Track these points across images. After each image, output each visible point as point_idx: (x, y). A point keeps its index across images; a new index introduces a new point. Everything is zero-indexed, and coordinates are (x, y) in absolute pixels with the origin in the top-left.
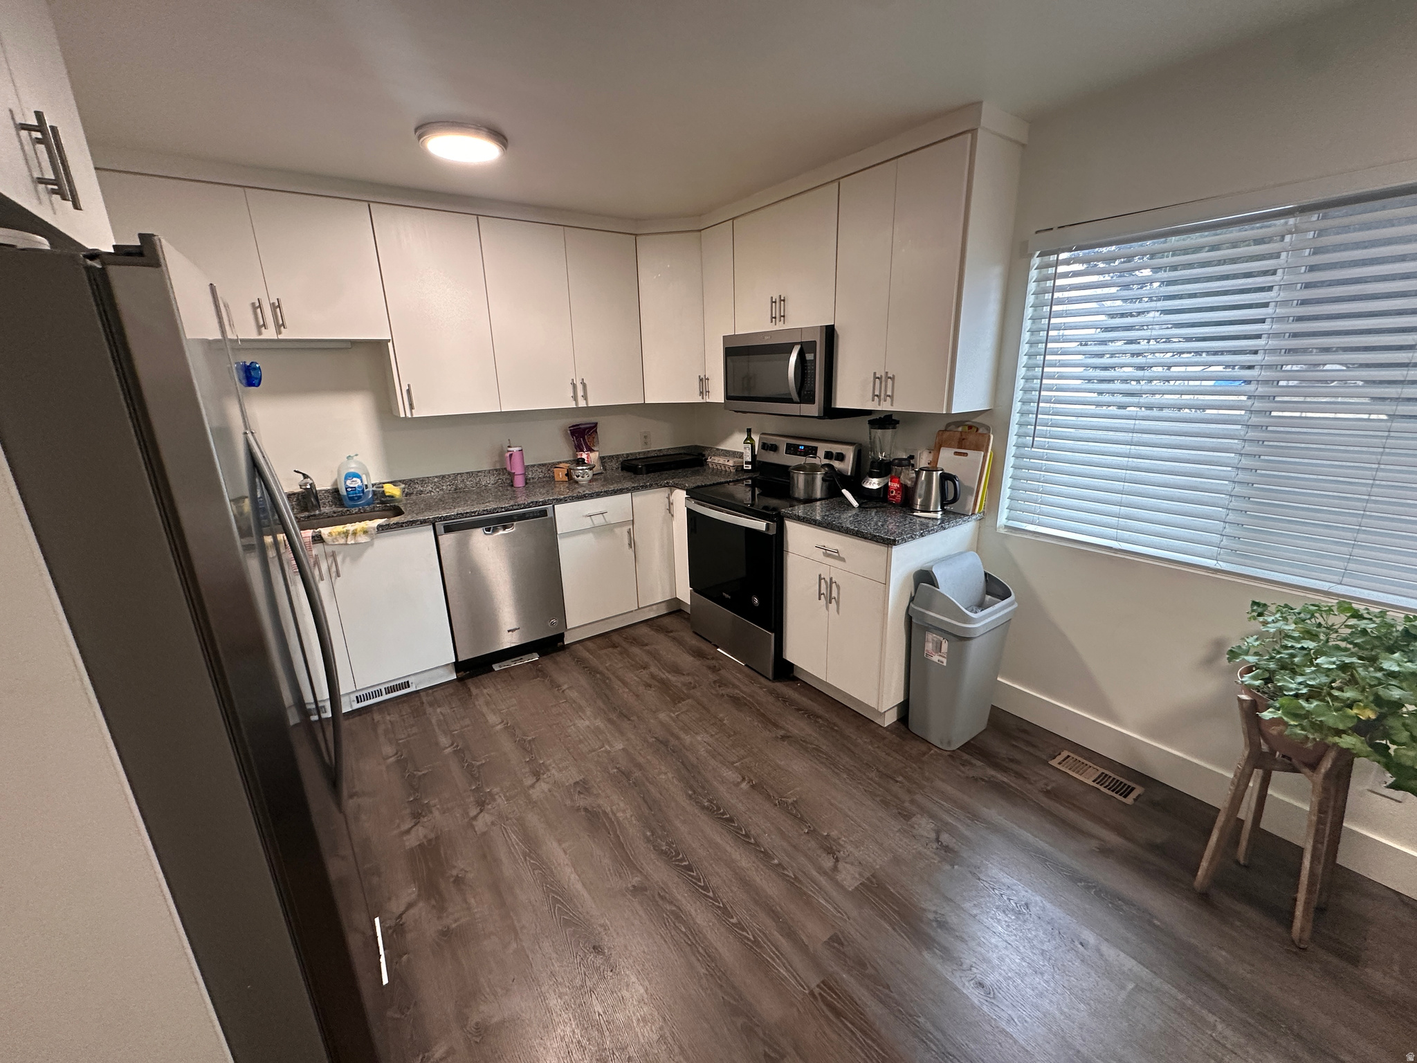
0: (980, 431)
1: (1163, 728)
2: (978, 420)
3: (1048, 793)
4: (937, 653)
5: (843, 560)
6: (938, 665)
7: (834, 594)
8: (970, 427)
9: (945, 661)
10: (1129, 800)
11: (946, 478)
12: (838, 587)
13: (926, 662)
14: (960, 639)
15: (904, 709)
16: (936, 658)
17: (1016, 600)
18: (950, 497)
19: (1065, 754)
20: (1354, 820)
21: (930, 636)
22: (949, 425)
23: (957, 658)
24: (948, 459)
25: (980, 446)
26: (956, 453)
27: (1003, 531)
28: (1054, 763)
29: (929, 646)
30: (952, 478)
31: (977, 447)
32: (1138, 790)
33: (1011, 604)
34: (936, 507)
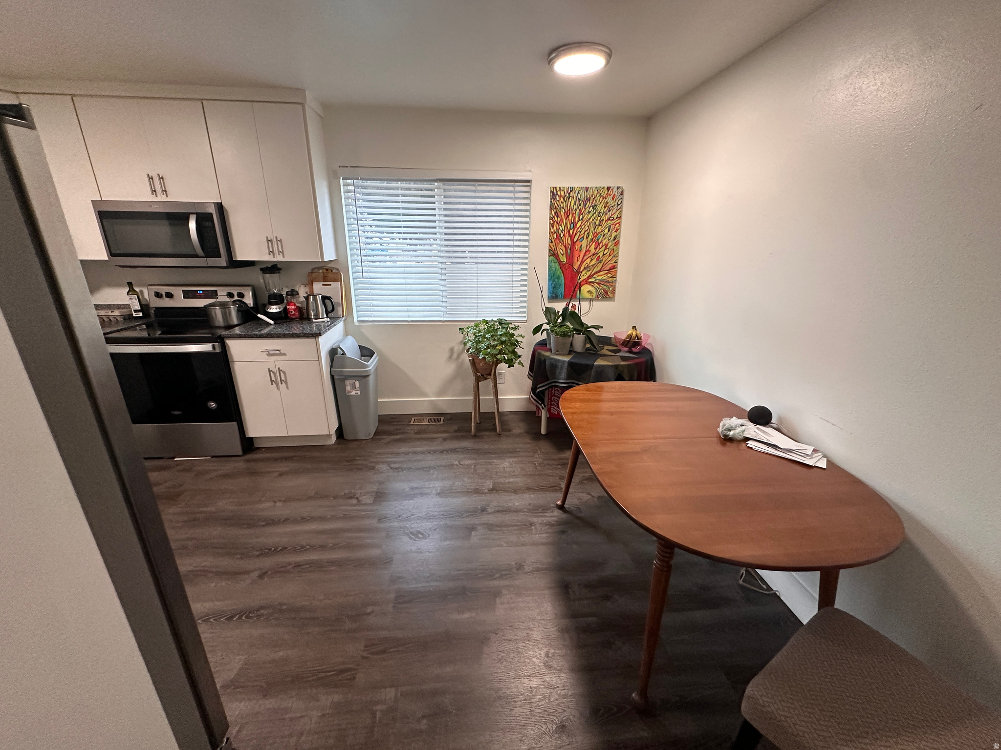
0: (334, 271)
1: (441, 392)
2: (330, 265)
3: (417, 433)
4: (353, 389)
5: (285, 354)
6: (356, 396)
7: (283, 378)
8: (327, 270)
9: (359, 392)
10: (442, 422)
11: (324, 298)
12: (284, 373)
13: (348, 397)
14: (363, 377)
15: (340, 432)
16: (353, 393)
17: (377, 355)
18: (330, 309)
19: (413, 419)
20: (500, 396)
21: (348, 382)
22: (313, 269)
23: (364, 388)
24: (319, 288)
25: (337, 279)
26: (323, 285)
27: (357, 324)
28: (412, 423)
29: (348, 388)
30: (329, 298)
31: (335, 281)
32: (442, 418)
33: (376, 358)
34: (323, 315)
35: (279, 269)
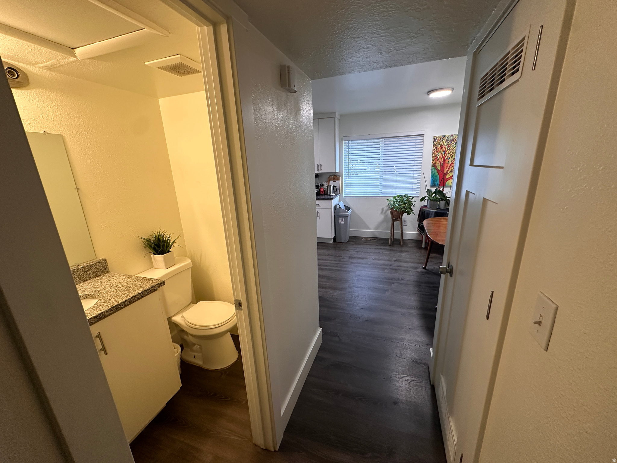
0: (338, 176)
1: (377, 228)
2: (337, 174)
3: (365, 243)
4: (342, 221)
5: (320, 206)
6: (343, 224)
7: (318, 215)
8: (335, 176)
9: (344, 222)
10: (376, 240)
11: (334, 186)
12: (319, 213)
13: (339, 224)
14: (346, 216)
15: (335, 239)
16: (342, 223)
17: (351, 210)
18: (335, 191)
20: (404, 231)
21: (340, 218)
22: (330, 176)
23: (346, 221)
24: (332, 183)
25: (338, 179)
26: (333, 182)
27: (344, 197)
28: (363, 239)
29: (340, 221)
30: (335, 186)
31: (338, 180)
33: (351, 211)
34: (332, 193)
35: (319, 176)
